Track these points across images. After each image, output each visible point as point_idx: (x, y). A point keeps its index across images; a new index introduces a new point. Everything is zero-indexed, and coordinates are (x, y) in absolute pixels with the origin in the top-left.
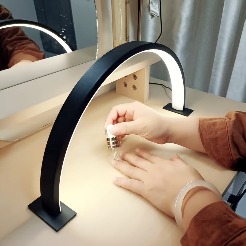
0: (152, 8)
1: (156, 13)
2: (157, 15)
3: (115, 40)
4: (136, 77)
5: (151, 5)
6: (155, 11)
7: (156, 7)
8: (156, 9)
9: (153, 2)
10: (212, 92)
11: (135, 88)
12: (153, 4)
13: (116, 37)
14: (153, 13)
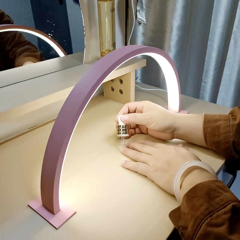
0: (139, 16)
1: (143, 21)
2: (143, 22)
3: (102, 45)
4: (122, 81)
5: (138, 13)
6: (142, 18)
7: (143, 15)
8: (143, 17)
9: (140, 10)
10: (203, 98)
11: (121, 92)
12: (140, 13)
13: (102, 43)
14: (140, 20)
